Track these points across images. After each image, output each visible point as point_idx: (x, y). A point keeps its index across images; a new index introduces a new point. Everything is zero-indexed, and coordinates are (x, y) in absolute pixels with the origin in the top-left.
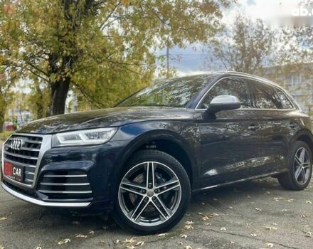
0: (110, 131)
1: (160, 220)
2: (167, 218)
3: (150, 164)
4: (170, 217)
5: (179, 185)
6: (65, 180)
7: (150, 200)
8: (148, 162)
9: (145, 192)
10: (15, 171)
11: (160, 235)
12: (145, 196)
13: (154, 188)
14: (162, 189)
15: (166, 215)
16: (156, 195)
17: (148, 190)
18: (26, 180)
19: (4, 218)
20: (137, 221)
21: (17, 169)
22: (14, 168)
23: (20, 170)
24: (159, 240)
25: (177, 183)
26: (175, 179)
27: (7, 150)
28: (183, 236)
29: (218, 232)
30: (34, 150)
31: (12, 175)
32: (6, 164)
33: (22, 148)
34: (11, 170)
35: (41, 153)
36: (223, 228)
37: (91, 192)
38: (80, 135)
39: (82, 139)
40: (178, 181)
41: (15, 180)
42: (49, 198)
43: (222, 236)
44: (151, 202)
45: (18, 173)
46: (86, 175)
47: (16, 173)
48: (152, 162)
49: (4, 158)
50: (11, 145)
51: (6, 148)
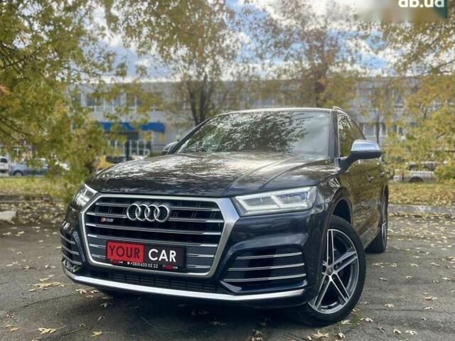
0: (307, 193)
1: (339, 303)
2: (347, 301)
3: (330, 233)
4: (350, 297)
5: (356, 257)
7: (331, 279)
8: (328, 231)
9: (325, 269)
10: (158, 255)
11: (345, 322)
12: (325, 274)
13: (335, 263)
14: (339, 265)
15: (346, 296)
16: (335, 272)
17: (328, 267)
18: (189, 266)
19: (97, 333)
20: (319, 309)
21: (164, 252)
22: (153, 250)
23: (171, 252)
24: (351, 328)
25: (355, 255)
26: (353, 250)
27: (105, 223)
28: (367, 320)
29: (391, 310)
30: (209, 221)
31: (146, 260)
32: (117, 245)
33: (172, 219)
34: (141, 254)
35: (227, 225)
36: (390, 305)
37: (305, 275)
38: (273, 197)
39: (276, 204)
40: (355, 252)
41: (160, 268)
42: (243, 290)
43: (403, 314)
44: (331, 282)
45: (166, 258)
46: (301, 253)
47: (161, 257)
48: (332, 230)
49: (89, 235)
50: (128, 214)
51: (104, 220)
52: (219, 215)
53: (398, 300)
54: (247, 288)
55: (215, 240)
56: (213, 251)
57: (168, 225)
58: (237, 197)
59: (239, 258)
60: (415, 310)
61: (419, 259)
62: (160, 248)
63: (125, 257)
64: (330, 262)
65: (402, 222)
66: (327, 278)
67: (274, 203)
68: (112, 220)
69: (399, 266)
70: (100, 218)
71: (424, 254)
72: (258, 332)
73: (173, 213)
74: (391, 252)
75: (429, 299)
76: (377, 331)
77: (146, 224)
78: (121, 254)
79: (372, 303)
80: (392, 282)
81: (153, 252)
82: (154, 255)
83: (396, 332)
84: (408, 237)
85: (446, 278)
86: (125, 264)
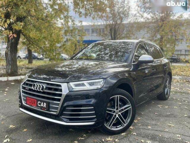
0: (101, 81)
1: (121, 126)
2: (125, 125)
3: (117, 97)
4: (127, 124)
5: (131, 107)
6: (80, 110)
7: (117, 116)
8: (116, 96)
9: (114, 112)
10: (40, 104)
11: (123, 134)
12: (114, 114)
13: (119, 109)
14: (122, 110)
15: (125, 123)
16: (120, 113)
17: (116, 111)
18: (50, 110)
19: (25, 130)
20: (111, 128)
21: (42, 103)
22: (39, 102)
23: (45, 103)
24: (124, 137)
25: (130, 106)
26: (129, 104)
27: (27, 90)
28: (134, 134)
29: (149, 129)
30: (57, 93)
31: (37, 106)
32: (29, 99)
33: (45, 91)
34: (36, 103)
35: (63, 94)
36: (149, 127)
37: (95, 116)
38: (85, 83)
39: (86, 86)
40: (131, 105)
41: (41, 109)
42: (70, 121)
43: (152, 132)
44: (117, 117)
45: (43, 105)
46: (93, 107)
47: (42, 105)
48: (118, 96)
49: (23, 94)
50: (33, 87)
51: (26, 88)
52: (61, 90)
53: (155, 125)
54: (71, 120)
55: (59, 100)
56: (58, 104)
57: (44, 93)
58: (70, 83)
59: (67, 108)
60: (159, 131)
61: (180, 105)
62: (41, 101)
63: (31, 104)
64: (117, 109)
65: (187, 85)
66: (116, 116)
67: (85, 86)
68: (28, 89)
69: (168, 108)
70: (25, 88)
71: (184, 102)
72: (84, 135)
73: (47, 88)
74: (170, 100)
75: (170, 126)
76: (135, 139)
77: (38, 92)
78: (30, 102)
79: (143, 125)
80: (160, 115)
81: (39, 103)
82: (39, 104)
83: (142, 141)
84: (184, 93)
85: (186, 115)
86: (31, 106)
